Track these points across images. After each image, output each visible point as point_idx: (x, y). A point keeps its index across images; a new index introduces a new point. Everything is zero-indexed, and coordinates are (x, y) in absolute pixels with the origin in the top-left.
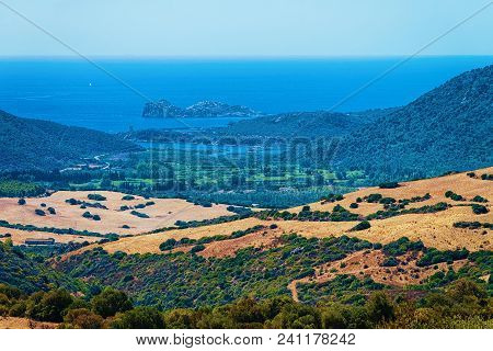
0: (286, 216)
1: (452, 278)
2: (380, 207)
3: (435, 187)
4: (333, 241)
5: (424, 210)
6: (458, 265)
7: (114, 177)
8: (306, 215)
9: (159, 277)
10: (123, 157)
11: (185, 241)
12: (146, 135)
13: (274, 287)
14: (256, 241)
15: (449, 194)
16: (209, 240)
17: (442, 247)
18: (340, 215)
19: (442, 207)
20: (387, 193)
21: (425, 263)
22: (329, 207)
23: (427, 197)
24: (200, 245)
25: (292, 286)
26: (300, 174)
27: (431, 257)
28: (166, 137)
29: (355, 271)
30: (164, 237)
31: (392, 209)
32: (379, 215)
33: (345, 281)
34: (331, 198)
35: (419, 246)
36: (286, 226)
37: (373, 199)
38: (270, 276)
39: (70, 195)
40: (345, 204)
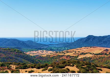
0: (58, 53)
1: (72, 59)
2: (67, 52)
3: (72, 50)
4: (62, 55)
5: (70, 52)
6: (73, 58)
7: (46, 49)
8: (60, 53)
9: (46, 59)
10: (47, 47)
11: (49, 55)
12: (50, 45)
13: (56, 60)
14: (55, 55)
15: (73, 51)
16: (51, 55)
17: (72, 56)
18: (63, 53)
19: (72, 52)
20: (67, 51)
21: (70, 57)
22: (62, 52)
23: (71, 51)
24: (50, 56)
25: (58, 60)
26: (64, 48)
27: (71, 57)
28: (52, 45)
29: (64, 58)
30: (47, 55)
31: (68, 52)
32: (66, 53)
33: (63, 59)
34: (62, 51)
35: (70, 56)
36: (58, 54)
37: (66, 51)
38: (56, 59)
39: (41, 51)
40: (63, 52)
